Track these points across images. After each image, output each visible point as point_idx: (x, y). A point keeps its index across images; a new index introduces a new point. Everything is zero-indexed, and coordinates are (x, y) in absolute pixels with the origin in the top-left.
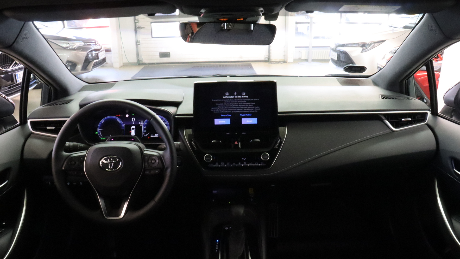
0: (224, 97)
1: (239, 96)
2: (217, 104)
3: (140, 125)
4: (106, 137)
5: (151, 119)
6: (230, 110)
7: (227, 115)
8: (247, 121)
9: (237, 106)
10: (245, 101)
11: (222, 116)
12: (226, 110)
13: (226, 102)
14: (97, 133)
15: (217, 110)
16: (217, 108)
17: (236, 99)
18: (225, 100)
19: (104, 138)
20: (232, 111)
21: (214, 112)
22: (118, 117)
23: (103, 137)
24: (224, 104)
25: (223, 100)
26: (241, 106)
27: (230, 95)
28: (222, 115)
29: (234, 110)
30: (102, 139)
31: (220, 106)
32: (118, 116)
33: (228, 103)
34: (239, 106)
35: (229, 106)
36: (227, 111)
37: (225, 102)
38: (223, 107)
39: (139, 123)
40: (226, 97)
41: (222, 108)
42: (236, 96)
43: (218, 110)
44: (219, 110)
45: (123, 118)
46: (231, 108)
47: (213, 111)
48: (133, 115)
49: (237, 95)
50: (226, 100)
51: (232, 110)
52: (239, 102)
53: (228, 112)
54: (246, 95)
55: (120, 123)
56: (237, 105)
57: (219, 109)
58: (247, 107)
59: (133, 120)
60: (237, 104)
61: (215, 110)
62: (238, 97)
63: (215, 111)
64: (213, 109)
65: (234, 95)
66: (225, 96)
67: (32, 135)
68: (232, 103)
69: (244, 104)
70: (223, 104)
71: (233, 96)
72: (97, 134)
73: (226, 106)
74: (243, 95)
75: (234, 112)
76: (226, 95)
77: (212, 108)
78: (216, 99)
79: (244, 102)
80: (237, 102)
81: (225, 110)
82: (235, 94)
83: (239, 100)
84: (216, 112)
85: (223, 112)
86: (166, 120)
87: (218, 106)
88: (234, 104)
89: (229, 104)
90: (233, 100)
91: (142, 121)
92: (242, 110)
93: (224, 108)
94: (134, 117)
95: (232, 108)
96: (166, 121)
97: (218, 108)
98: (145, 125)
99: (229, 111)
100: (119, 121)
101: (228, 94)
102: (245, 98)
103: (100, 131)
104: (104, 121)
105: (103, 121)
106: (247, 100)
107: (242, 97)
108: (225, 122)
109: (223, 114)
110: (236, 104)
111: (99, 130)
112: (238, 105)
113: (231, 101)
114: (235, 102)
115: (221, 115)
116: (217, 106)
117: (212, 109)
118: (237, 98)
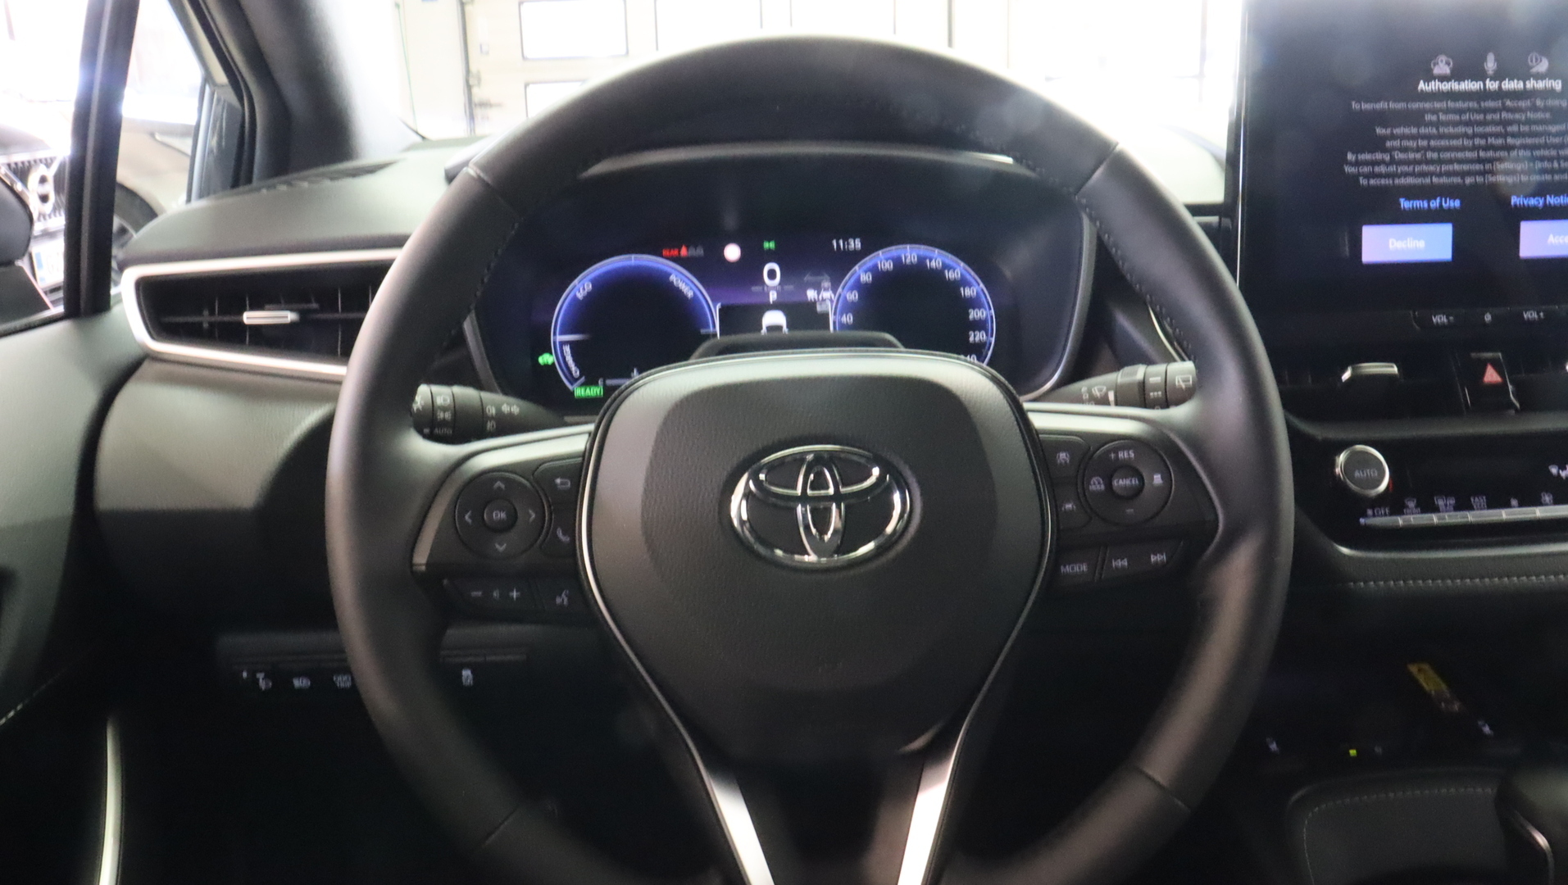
0: (1422, 86)
1: (1511, 79)
2: (1379, 131)
3: (813, 304)
4: (610, 382)
5: (1094, 171)
6: (1457, 167)
7: (1435, 204)
8: (1552, 239)
9: (1500, 141)
10: (1545, 109)
11: (1405, 204)
12: (1432, 168)
13: (1434, 118)
14: (546, 359)
15: (1377, 169)
16: (1379, 156)
17: (1493, 100)
18: (1427, 105)
19: (595, 391)
20: (1463, 174)
21: (1363, 181)
22: (677, 260)
23: (590, 382)
24: (1423, 130)
25: (1415, 106)
26: (1518, 142)
27: (1457, 75)
28: (1408, 198)
29: (1478, 167)
30: (580, 392)
31: (1396, 143)
32: (675, 252)
33: (1447, 124)
34: (1510, 140)
35: (1454, 143)
36: (1440, 175)
37: (1428, 117)
38: (1418, 150)
39: (811, 294)
40: (1434, 86)
41: (1411, 156)
42: (1493, 79)
43: (1382, 169)
44: (1392, 169)
45: (709, 269)
46: (1460, 155)
47: (1359, 174)
48: (769, 245)
49: (1499, 76)
50: (1437, 105)
51: (1466, 167)
52: (1510, 116)
53: (1444, 180)
54: (1550, 74)
55: (690, 294)
56: (1497, 135)
57: (1393, 161)
58: (1553, 153)
59: (772, 274)
60: (1499, 129)
61: (1366, 169)
62: (1508, 85)
63: (1368, 176)
64: (1357, 164)
65: (1480, 75)
66: (1429, 77)
67: (146, 366)
68: (1468, 123)
69: (1540, 128)
70: (1414, 130)
71: (1474, 78)
72: (546, 366)
73: (1433, 143)
74: (1534, 70)
75: (1479, 179)
76: (1437, 71)
77: (1350, 157)
78: (1378, 100)
79: (1540, 115)
80: (1497, 117)
81: (1425, 168)
82: (1491, 65)
83: (1508, 103)
84: (1372, 182)
85: (1410, 181)
86: (973, 273)
87: (1389, 144)
88: (1479, 130)
89: (1451, 130)
90: (1473, 104)
91: (826, 284)
92: (1523, 172)
93: (1418, 156)
94: (770, 261)
95: (1469, 155)
96: (968, 277)
97: (1387, 158)
98: (848, 307)
99: (1449, 174)
100: (685, 283)
101: (1448, 63)
102: (1549, 93)
103: (567, 349)
104: (589, 287)
105: (581, 287)
106: (1556, 103)
107: (1531, 84)
108: (1421, 244)
109: (1412, 193)
110: (1489, 129)
111: (562, 343)
112: (1505, 135)
113: (1460, 112)
114: (1489, 117)
115: (1402, 200)
116: (1378, 145)
117: (1351, 164)
118: (1500, 94)
